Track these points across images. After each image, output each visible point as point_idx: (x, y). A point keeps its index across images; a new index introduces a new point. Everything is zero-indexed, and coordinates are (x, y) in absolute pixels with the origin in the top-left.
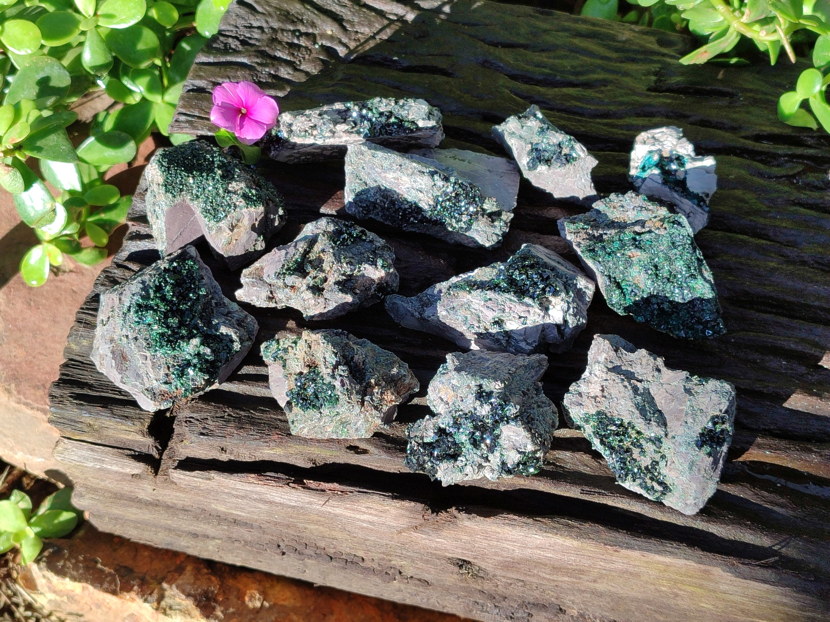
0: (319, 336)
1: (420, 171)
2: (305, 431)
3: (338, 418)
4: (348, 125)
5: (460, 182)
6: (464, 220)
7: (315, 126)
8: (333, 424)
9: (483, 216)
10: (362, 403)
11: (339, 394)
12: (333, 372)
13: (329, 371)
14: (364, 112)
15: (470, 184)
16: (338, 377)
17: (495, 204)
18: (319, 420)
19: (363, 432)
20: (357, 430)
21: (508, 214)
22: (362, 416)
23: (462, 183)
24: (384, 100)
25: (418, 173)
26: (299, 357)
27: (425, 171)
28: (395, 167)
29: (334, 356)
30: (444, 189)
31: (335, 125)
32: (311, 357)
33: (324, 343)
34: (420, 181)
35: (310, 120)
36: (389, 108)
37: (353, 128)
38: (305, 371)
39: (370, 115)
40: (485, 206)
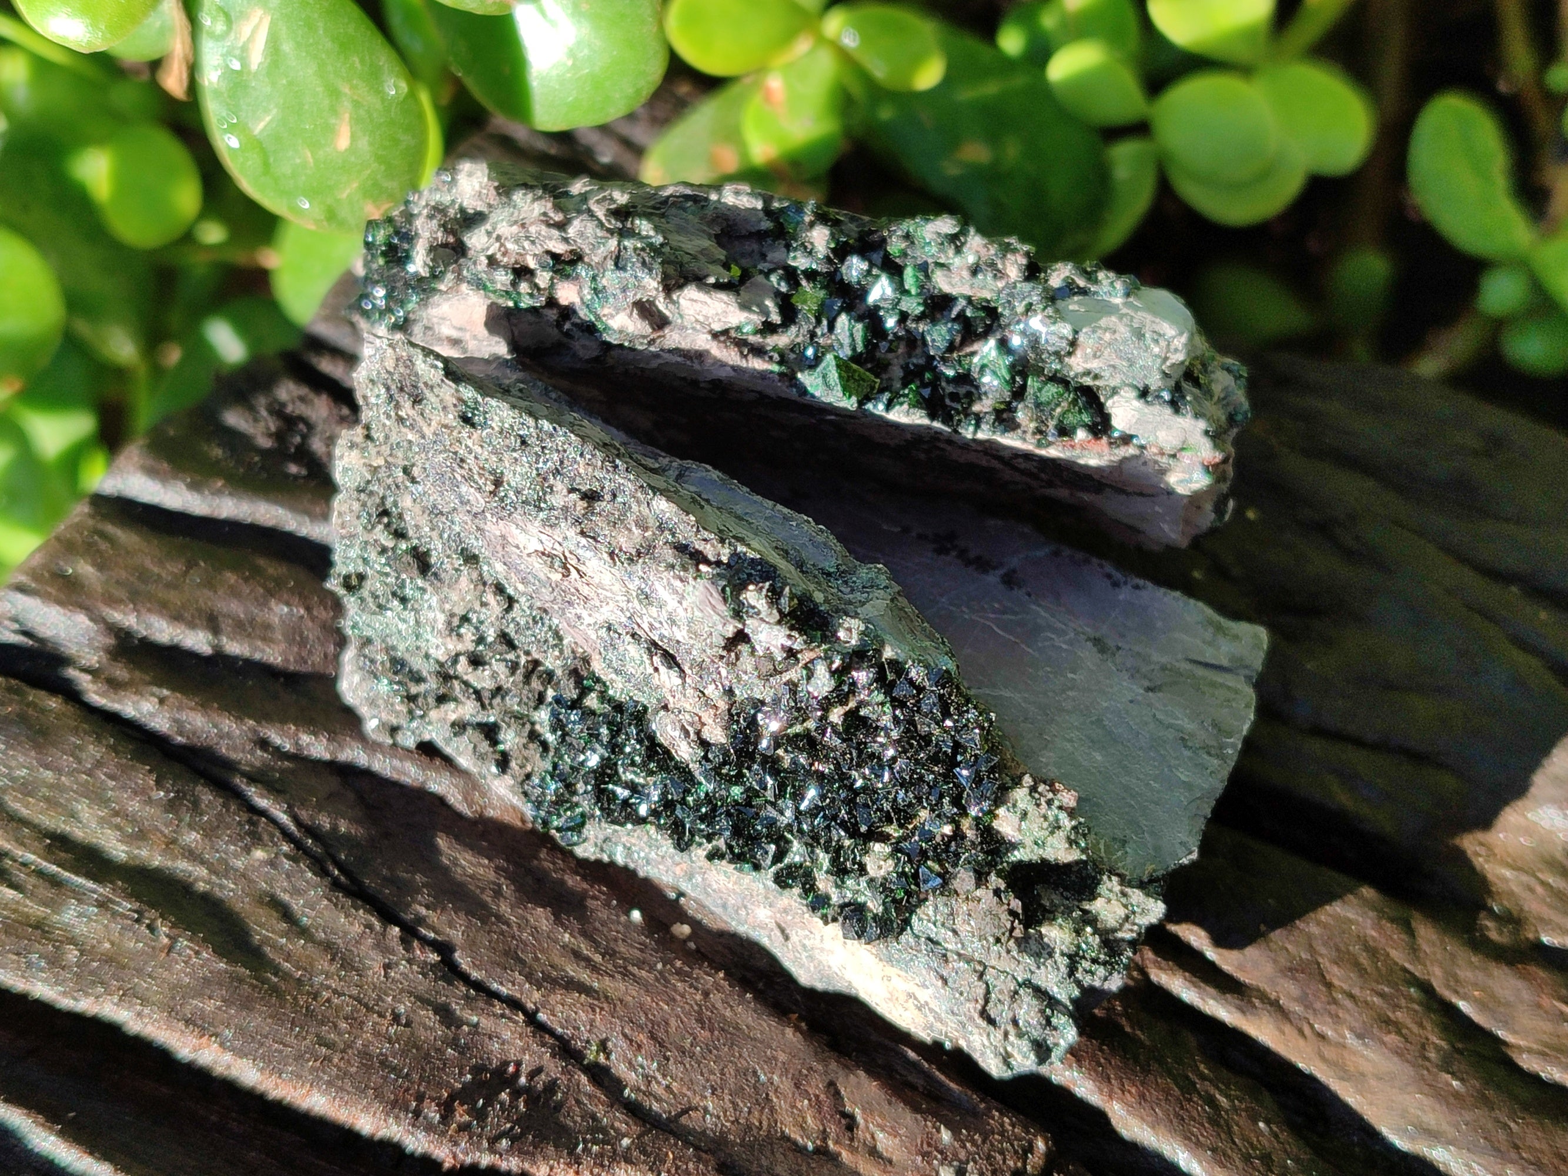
1: (681, 548)
4: (744, 307)
5: (888, 653)
6: (872, 870)
7: (577, 258)
9: (981, 879)
14: (855, 267)
15: (944, 679)
17: (1067, 823)
21: (1136, 896)
23: (897, 666)
24: (976, 244)
25: (669, 555)
27: (709, 551)
28: (560, 498)
30: (795, 674)
31: (670, 286)
34: (672, 603)
35: (561, 226)
36: (986, 288)
37: (769, 328)
39: (881, 290)
40: (1006, 824)
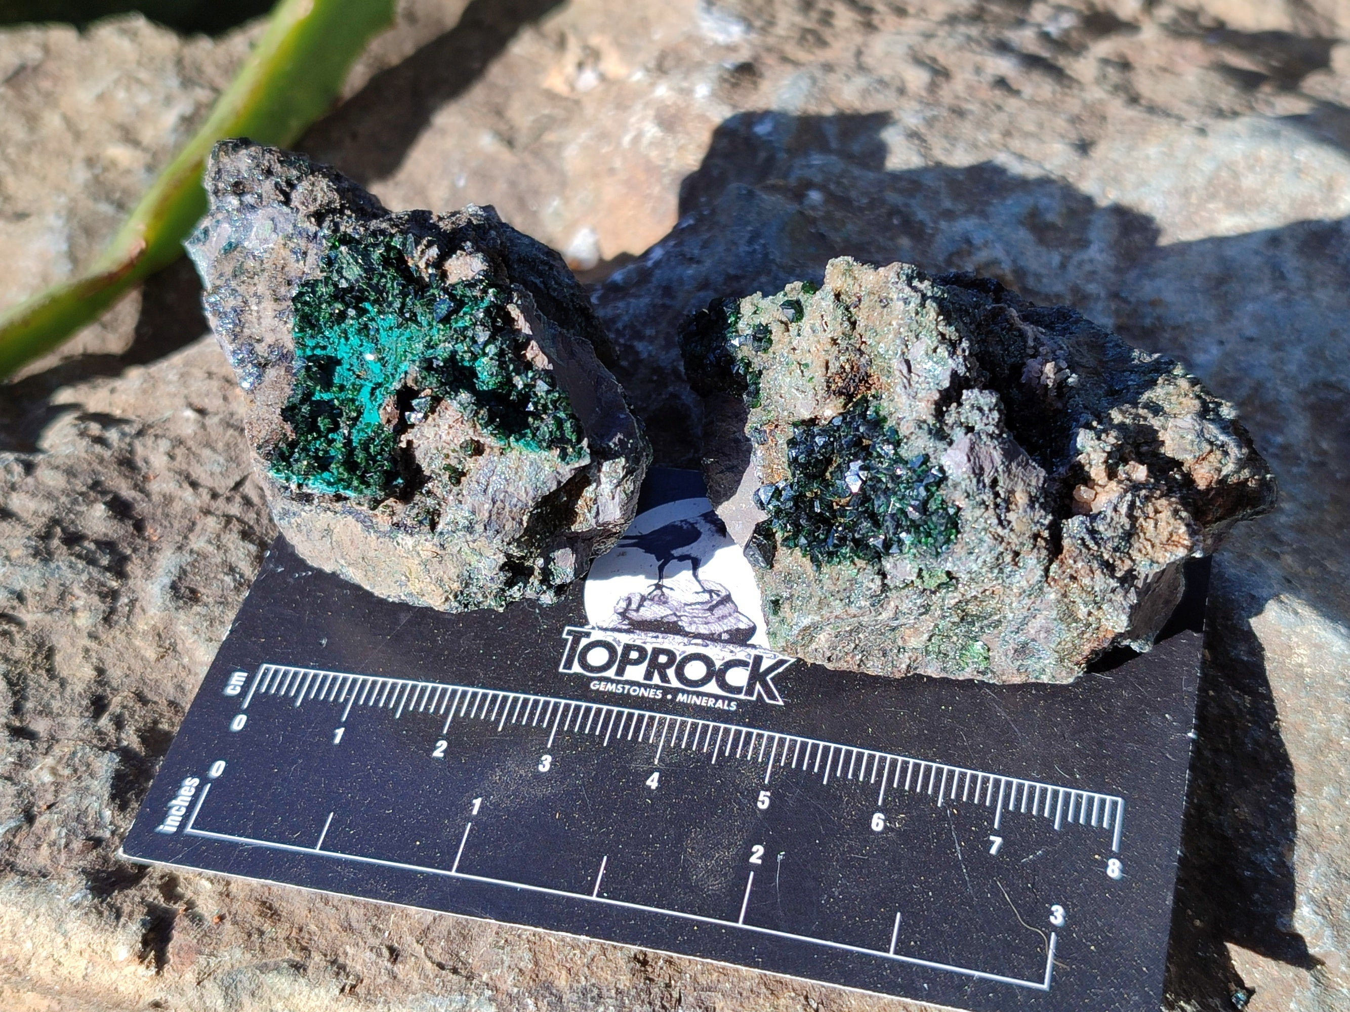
0: (890, 272)
2: (823, 639)
3: (952, 598)
8: (927, 623)
10: (1055, 548)
11: (962, 503)
12: (939, 414)
13: (924, 410)
16: (958, 434)
18: (878, 601)
19: (1049, 660)
20: (1022, 650)
22: (1052, 595)
26: (808, 359)
29: (943, 351)
32: (854, 357)
33: (906, 301)
38: (830, 411)
